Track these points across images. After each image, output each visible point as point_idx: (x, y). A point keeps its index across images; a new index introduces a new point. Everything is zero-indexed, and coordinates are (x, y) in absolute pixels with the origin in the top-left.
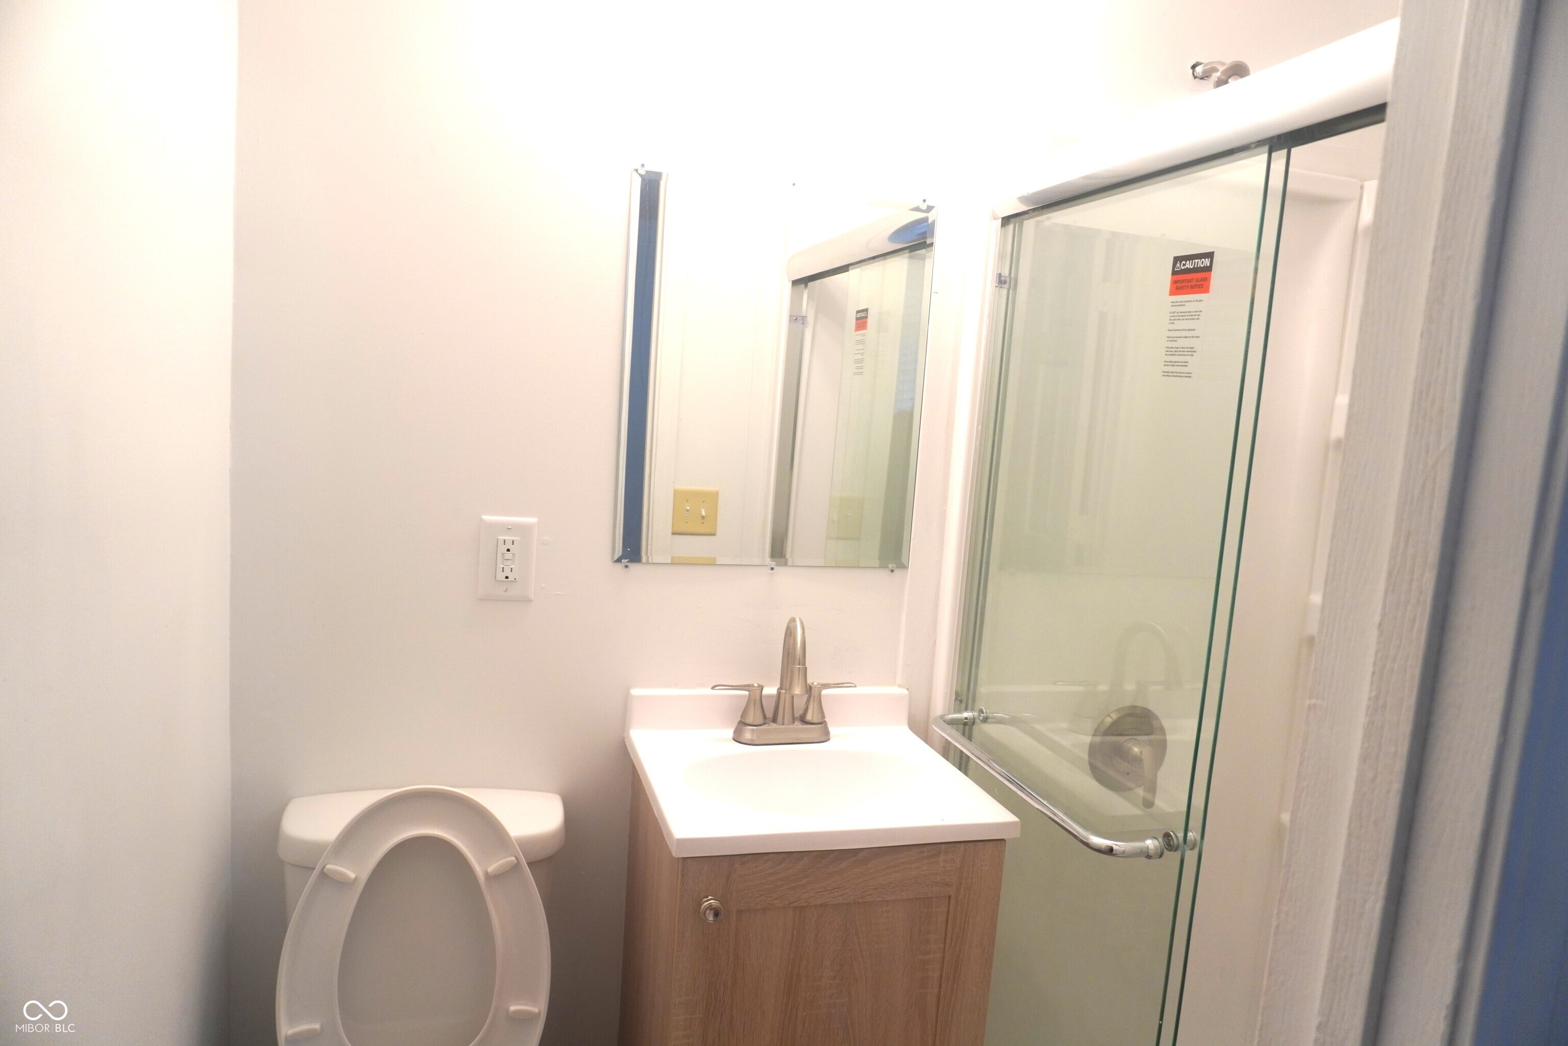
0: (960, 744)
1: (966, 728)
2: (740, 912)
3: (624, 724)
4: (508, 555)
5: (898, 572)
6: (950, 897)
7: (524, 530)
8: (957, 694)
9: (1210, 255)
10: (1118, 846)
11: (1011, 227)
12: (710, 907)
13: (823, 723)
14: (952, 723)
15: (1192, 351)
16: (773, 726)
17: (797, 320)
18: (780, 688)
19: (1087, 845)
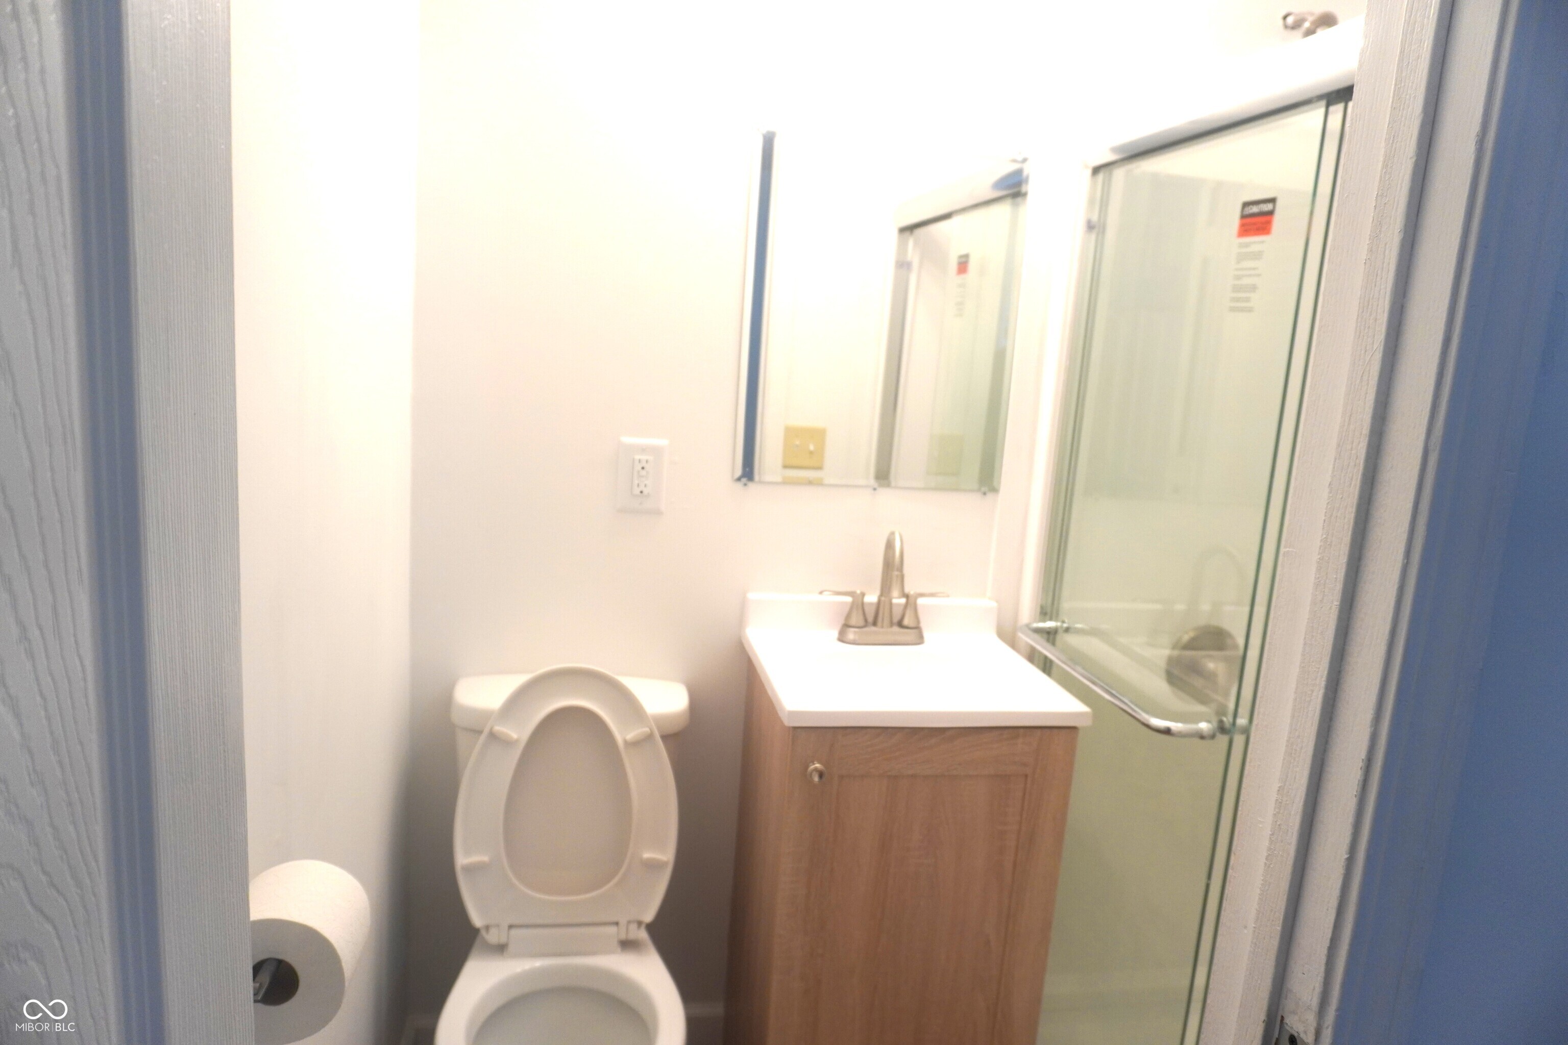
0: (1045, 649)
1: (1050, 635)
2: (842, 777)
3: (741, 622)
4: (643, 473)
5: (990, 496)
6: (1026, 776)
7: (656, 451)
8: (1042, 607)
9: (1273, 201)
10: (1175, 726)
11: (1101, 177)
12: (816, 769)
13: (917, 628)
14: (1038, 631)
15: (1253, 288)
16: (873, 629)
17: (903, 265)
18: (881, 595)
19: (1148, 726)
